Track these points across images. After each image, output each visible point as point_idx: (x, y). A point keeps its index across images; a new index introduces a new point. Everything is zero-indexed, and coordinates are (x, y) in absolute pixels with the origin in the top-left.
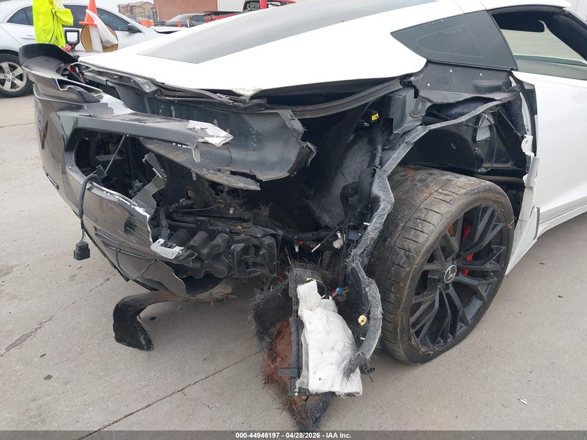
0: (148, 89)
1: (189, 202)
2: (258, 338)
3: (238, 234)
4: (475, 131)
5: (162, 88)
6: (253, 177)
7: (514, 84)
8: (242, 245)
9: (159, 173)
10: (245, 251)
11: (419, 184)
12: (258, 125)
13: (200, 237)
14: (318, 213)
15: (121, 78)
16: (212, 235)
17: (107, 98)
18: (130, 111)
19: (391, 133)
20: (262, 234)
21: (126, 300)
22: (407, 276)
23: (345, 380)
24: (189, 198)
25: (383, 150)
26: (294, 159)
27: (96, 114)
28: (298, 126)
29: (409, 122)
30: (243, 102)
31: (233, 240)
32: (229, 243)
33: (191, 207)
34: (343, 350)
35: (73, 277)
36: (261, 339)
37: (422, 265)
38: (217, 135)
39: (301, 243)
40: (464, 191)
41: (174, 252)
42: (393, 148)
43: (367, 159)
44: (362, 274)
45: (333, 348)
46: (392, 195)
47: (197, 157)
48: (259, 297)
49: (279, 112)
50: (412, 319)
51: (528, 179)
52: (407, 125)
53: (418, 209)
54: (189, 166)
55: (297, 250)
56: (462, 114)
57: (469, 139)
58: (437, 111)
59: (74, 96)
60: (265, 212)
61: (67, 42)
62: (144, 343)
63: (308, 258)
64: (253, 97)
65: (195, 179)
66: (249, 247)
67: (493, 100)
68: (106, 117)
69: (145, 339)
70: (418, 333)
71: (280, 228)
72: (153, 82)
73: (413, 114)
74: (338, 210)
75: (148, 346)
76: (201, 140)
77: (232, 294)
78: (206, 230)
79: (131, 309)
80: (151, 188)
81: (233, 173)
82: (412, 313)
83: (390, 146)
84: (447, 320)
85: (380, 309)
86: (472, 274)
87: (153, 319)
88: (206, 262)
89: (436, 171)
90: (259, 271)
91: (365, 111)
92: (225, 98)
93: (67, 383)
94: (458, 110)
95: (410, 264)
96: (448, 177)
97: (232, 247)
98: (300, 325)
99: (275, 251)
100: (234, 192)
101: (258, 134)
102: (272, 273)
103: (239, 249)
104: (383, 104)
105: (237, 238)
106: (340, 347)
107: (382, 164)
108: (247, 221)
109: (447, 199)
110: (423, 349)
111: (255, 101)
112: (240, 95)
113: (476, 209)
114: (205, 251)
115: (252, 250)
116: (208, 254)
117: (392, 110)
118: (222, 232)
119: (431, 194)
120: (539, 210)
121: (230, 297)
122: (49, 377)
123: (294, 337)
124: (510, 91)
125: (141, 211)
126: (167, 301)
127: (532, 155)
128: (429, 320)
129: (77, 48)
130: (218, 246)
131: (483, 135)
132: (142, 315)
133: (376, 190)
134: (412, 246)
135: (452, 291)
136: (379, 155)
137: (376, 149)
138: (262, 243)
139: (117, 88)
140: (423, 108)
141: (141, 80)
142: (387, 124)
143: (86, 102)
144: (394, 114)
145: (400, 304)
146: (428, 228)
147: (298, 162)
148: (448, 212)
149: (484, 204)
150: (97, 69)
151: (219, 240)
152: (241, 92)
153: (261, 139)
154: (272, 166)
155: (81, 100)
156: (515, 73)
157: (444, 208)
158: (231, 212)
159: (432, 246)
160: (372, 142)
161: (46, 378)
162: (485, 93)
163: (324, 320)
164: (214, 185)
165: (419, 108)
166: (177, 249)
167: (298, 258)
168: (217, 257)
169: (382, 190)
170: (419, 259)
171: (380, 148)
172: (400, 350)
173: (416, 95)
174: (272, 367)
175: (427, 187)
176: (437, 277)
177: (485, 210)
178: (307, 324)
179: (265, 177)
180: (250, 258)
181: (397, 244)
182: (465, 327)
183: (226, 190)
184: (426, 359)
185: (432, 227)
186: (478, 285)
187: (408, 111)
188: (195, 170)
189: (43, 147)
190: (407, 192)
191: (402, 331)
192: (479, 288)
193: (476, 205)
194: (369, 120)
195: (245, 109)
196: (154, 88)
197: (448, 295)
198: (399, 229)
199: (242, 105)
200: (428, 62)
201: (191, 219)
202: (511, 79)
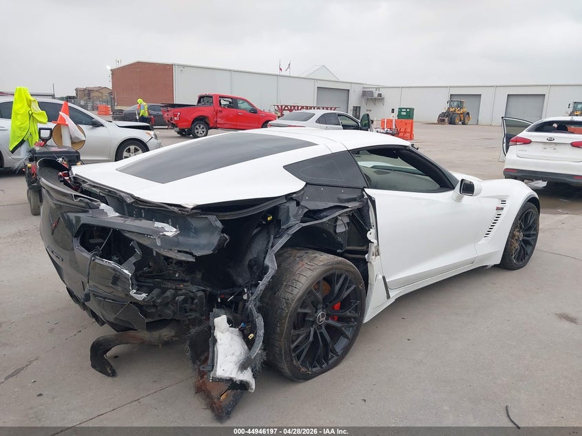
0: (129, 201)
1: (149, 269)
2: (191, 361)
3: (181, 290)
4: (335, 227)
5: (138, 200)
6: (191, 254)
7: (366, 197)
8: (183, 297)
9: (138, 251)
10: (185, 301)
11: (298, 259)
12: (196, 223)
13: (156, 291)
14: (235, 277)
15: (110, 191)
16: (164, 291)
17: (103, 206)
18: (117, 214)
19: (280, 228)
20: (197, 290)
21: (101, 339)
22: (286, 316)
23: (240, 372)
24: (150, 267)
25: (275, 238)
26: (216, 243)
27: (97, 216)
28: (219, 224)
29: (292, 221)
30: (187, 211)
31: (177, 293)
32: (175, 296)
33: (151, 272)
34: (240, 356)
35: (51, 330)
36: (194, 363)
37: (296, 308)
38: (170, 231)
39: (223, 296)
40: (322, 263)
41: (142, 296)
42: (281, 237)
43: (266, 243)
44: (254, 311)
45: (233, 354)
46: (276, 265)
47: (159, 243)
48: (193, 331)
49: (208, 216)
50: (293, 346)
51: (368, 257)
52: (290, 223)
53: (295, 274)
54: (153, 247)
55: (219, 301)
56: (326, 216)
57: (332, 232)
58: (312, 214)
59: (83, 204)
60: (199, 276)
61: (40, 137)
62: (110, 372)
63: (226, 306)
64: (193, 209)
65: (155, 255)
66: (187, 298)
67: (348, 207)
68: (103, 218)
69: (110, 370)
70: (298, 357)
71: (208, 286)
72: (132, 196)
73: (295, 216)
74: (247, 275)
75: (113, 374)
76: (161, 234)
77: (175, 336)
78: (160, 288)
79: (102, 348)
80: (133, 260)
81: (179, 251)
82: (293, 342)
83: (279, 235)
84: (320, 350)
85: (263, 331)
86: (340, 319)
87: (116, 357)
88: (159, 308)
89: (310, 251)
90: (194, 315)
91: (264, 215)
92: (176, 209)
93: (54, 398)
94: (325, 214)
95: (288, 308)
96: (316, 255)
97: (177, 298)
98: (215, 341)
99: (204, 301)
100: (180, 263)
101: (195, 229)
102: (202, 316)
103: (181, 299)
104: (275, 211)
105: (180, 292)
106: (238, 353)
107: (272, 247)
108: (187, 282)
109: (312, 268)
110: (303, 369)
111: (194, 211)
112: (185, 208)
113: (333, 275)
114: (159, 301)
115: (190, 300)
116: (161, 302)
117: (280, 214)
118: (170, 289)
119: (303, 265)
120: (384, 278)
121: (174, 339)
122: (40, 395)
123: (211, 349)
124: (361, 201)
125: (126, 272)
126: (127, 343)
127: (375, 241)
128: (306, 348)
129: (49, 143)
130: (167, 297)
131: (341, 229)
132: (108, 354)
133: (267, 262)
134: (290, 296)
135: (324, 330)
136: (272, 241)
137: (270, 237)
138: (196, 296)
139: (107, 198)
140: (302, 212)
141: (125, 195)
142: (277, 223)
143: (91, 208)
144: (282, 217)
145: (282, 334)
146: (299, 285)
147: (219, 245)
148: (311, 276)
149: (337, 272)
150: (91, 183)
151: (168, 293)
152: (187, 206)
153: (197, 232)
154: (203, 247)
155: (87, 206)
156: (365, 189)
157: (309, 273)
158: (177, 276)
159: (302, 297)
160: (268, 233)
161: (38, 396)
162: (343, 203)
163: (230, 338)
164: (167, 259)
165: (300, 212)
166: (144, 295)
167: (220, 306)
168: (166, 305)
169: (271, 263)
170: (293, 305)
171: (272, 237)
172: (285, 367)
173: (298, 204)
174: (201, 381)
175: (302, 260)
176: (312, 319)
177: (340, 276)
178: (218, 340)
179: (198, 254)
180: (188, 306)
181: (282, 296)
182: (335, 358)
183: (174, 262)
184: (307, 378)
185: (301, 285)
186: (343, 326)
187: (291, 214)
188: (155, 250)
189: (53, 233)
190: (290, 264)
191: (285, 353)
192: (343, 329)
193: (332, 272)
194: (266, 220)
195: (188, 215)
196: (133, 200)
197: (321, 333)
198: (283, 286)
199: (186, 213)
200: (307, 184)
201: (151, 281)
202: (364, 193)
